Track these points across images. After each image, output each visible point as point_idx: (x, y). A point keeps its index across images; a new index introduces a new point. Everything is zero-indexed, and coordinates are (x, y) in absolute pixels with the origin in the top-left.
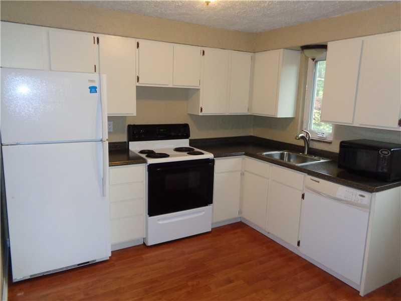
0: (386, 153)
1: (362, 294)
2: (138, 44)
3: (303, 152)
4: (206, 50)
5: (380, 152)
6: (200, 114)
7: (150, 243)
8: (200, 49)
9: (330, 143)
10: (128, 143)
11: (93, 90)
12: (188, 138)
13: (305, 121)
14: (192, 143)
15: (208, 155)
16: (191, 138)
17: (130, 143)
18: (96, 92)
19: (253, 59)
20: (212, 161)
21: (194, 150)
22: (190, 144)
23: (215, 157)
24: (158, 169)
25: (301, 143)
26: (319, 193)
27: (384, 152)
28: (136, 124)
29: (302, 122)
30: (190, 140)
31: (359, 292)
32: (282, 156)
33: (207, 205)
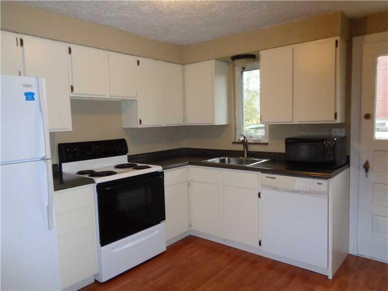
0: (330, 143)
1: (330, 277)
2: (70, 49)
3: (243, 156)
4: (141, 60)
5: (324, 142)
6: (140, 126)
7: (104, 279)
8: (135, 59)
9: (266, 144)
10: (60, 165)
11: (29, 96)
12: (126, 154)
13: (238, 127)
14: (130, 158)
15: (155, 168)
16: (129, 154)
17: (63, 165)
18: (33, 99)
19: (183, 71)
20: (162, 173)
21: (136, 165)
22: (129, 160)
23: (163, 169)
24: (108, 189)
25: (240, 148)
26: (276, 189)
27: (328, 142)
28: (68, 142)
29: (235, 129)
30: (128, 156)
31: (327, 276)
32: (223, 161)
33: (159, 223)
